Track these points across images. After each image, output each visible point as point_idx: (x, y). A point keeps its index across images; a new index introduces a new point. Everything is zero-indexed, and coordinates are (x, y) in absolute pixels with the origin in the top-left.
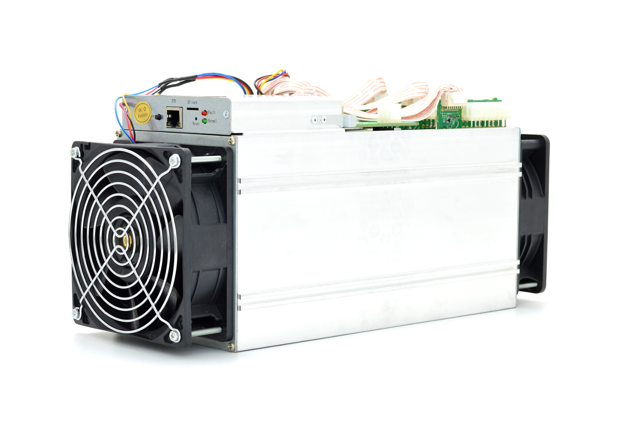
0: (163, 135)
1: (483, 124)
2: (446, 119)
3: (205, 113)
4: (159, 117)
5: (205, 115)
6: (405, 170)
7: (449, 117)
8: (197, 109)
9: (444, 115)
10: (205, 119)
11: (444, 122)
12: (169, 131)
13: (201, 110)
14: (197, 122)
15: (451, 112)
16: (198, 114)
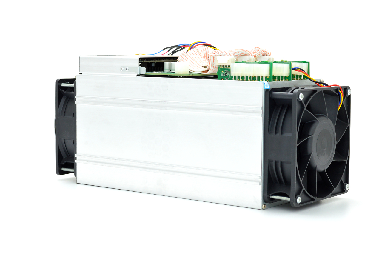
1: (243, 78)
2: (223, 73)
6: (167, 102)
7: (226, 73)
9: (222, 70)
11: (222, 75)
15: (227, 69)
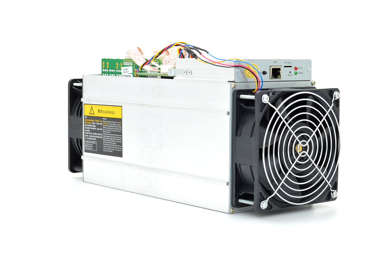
0: (268, 83)
3: (296, 69)
4: (264, 73)
5: (297, 69)
8: (291, 67)
10: (296, 72)
12: (272, 81)
13: (293, 67)
14: (291, 74)
16: (292, 69)
